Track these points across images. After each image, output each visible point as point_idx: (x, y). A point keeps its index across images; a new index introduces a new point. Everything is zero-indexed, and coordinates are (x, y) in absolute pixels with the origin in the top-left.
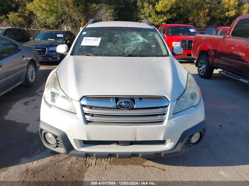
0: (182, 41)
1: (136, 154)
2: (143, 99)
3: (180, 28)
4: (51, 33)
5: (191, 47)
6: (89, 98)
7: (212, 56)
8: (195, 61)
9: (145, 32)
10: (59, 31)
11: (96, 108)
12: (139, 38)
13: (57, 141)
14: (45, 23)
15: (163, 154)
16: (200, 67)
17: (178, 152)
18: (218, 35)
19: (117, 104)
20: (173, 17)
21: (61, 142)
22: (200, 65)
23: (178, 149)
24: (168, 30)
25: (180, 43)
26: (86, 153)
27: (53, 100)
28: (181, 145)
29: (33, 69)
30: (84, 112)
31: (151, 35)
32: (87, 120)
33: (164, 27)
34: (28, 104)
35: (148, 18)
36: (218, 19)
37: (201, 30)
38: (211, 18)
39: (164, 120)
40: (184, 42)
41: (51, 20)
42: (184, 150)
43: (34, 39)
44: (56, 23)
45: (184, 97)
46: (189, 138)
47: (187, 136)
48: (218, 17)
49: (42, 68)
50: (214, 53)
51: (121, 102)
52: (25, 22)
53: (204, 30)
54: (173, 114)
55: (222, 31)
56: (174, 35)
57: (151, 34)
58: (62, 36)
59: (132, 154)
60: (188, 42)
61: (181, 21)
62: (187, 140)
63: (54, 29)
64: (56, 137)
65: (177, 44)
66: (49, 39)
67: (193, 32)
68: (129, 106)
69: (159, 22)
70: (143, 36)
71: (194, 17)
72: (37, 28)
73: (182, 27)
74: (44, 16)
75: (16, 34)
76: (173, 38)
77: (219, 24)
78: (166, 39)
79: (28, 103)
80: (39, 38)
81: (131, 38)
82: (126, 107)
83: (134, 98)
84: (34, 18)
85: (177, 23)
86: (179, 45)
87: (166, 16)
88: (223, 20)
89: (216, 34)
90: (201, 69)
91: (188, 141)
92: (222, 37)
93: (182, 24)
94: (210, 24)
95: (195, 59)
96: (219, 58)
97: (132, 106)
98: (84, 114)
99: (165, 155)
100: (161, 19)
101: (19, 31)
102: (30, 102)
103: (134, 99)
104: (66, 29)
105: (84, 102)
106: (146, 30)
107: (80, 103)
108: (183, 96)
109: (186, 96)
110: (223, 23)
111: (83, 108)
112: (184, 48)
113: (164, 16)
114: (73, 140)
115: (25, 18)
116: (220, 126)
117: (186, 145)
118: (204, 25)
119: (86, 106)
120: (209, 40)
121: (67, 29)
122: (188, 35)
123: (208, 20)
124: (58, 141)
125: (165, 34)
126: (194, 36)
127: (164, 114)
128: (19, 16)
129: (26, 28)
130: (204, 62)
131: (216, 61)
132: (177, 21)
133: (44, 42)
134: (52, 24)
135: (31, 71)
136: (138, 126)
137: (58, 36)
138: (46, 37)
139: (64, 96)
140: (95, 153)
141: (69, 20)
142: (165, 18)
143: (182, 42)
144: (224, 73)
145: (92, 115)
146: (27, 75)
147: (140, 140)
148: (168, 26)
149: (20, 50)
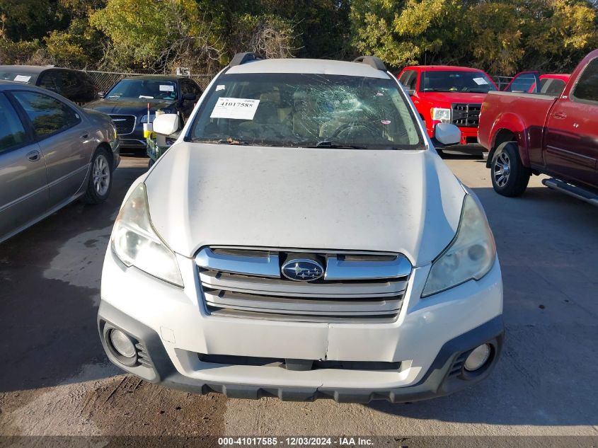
0: (454, 105)
1: (327, 391)
2: (347, 258)
3: (451, 76)
4: (146, 82)
5: (477, 122)
6: (215, 252)
7: (526, 142)
8: (486, 155)
9: (367, 88)
10: (163, 77)
11: (233, 276)
12: (351, 101)
13: (138, 350)
14: (132, 58)
15: (392, 396)
16: (498, 169)
17: (429, 393)
18: (543, 94)
19: (283, 268)
20: (434, 47)
21: (145, 354)
22: (496, 163)
23: (432, 383)
24: (422, 78)
25: (449, 110)
26: (205, 385)
27: (132, 252)
28: (438, 374)
29: (105, 165)
30: (203, 284)
31: (380, 94)
32: (209, 304)
33: (413, 71)
34: (94, 246)
35: (374, 50)
36: (544, 55)
37: (502, 80)
38: (526, 51)
39: (398, 311)
40: (460, 108)
41: (146, 51)
42: (445, 387)
43: (105, 95)
44: (156, 57)
45: (450, 255)
46: (458, 359)
47: (454, 355)
48: (545, 51)
49: (126, 163)
50: (530, 135)
51: (293, 265)
52: (85, 54)
53: (510, 80)
54: (421, 297)
55: (552, 84)
56: (435, 91)
57: (381, 92)
58: (170, 88)
59: (315, 393)
60: (470, 108)
61: (453, 57)
62: (456, 362)
63: (152, 72)
64: (135, 341)
65: (442, 112)
66: (141, 97)
67: (483, 86)
68: (311, 275)
69: (401, 59)
70: (362, 97)
71: (487, 49)
72: (114, 70)
73: (455, 72)
74: (129, 41)
75: (65, 82)
76: (434, 97)
77: (547, 66)
78: (417, 99)
79: (95, 243)
80: (118, 92)
81: (331, 102)
82: (303, 276)
83: (325, 254)
84: (106, 47)
85: (443, 63)
86: (448, 115)
87: (419, 46)
88: (556, 57)
89: (539, 92)
90: (499, 173)
91: (456, 366)
92: (553, 98)
93: (456, 65)
94: (524, 66)
95: (486, 151)
96: (544, 148)
97: (319, 275)
98: (203, 290)
99: (397, 397)
100: (408, 54)
101: (71, 75)
102: (96, 241)
103: (326, 256)
104: (178, 73)
105: (203, 261)
106: (370, 83)
107: (194, 263)
108: (448, 253)
109: (457, 253)
110: (557, 63)
111: (200, 274)
112: (460, 122)
113: (414, 44)
114: (174, 351)
115: (85, 45)
116: (542, 307)
117: (452, 376)
118: (509, 69)
119: (208, 270)
120: (520, 105)
121: (181, 72)
122: (471, 92)
123: (521, 57)
124: (141, 351)
125: (414, 88)
126: (485, 95)
127: (399, 297)
128: (70, 42)
129: (87, 70)
130: (506, 156)
131: (536, 155)
132: (444, 58)
133: (130, 103)
134: (147, 61)
135: (102, 170)
136: (330, 325)
137: (163, 88)
138: (133, 91)
139: (157, 244)
140: (227, 384)
141: (186, 53)
142: (417, 50)
143: (456, 108)
144: (554, 185)
145: (222, 294)
146: (91, 179)
147: (337, 360)
148: (423, 69)
149: (79, 121)
